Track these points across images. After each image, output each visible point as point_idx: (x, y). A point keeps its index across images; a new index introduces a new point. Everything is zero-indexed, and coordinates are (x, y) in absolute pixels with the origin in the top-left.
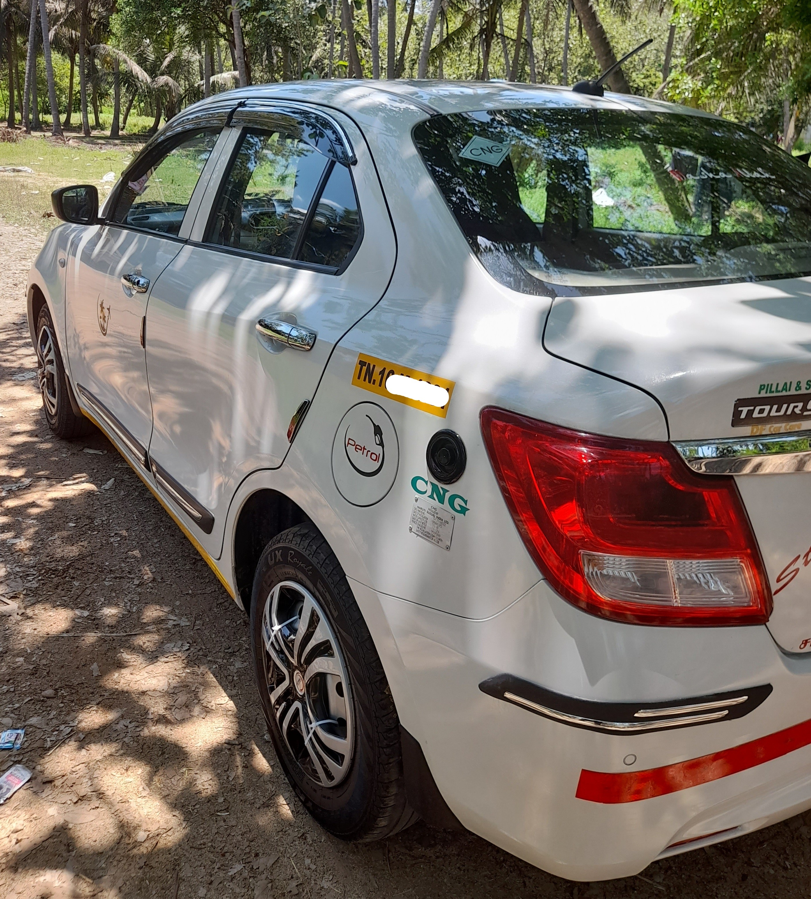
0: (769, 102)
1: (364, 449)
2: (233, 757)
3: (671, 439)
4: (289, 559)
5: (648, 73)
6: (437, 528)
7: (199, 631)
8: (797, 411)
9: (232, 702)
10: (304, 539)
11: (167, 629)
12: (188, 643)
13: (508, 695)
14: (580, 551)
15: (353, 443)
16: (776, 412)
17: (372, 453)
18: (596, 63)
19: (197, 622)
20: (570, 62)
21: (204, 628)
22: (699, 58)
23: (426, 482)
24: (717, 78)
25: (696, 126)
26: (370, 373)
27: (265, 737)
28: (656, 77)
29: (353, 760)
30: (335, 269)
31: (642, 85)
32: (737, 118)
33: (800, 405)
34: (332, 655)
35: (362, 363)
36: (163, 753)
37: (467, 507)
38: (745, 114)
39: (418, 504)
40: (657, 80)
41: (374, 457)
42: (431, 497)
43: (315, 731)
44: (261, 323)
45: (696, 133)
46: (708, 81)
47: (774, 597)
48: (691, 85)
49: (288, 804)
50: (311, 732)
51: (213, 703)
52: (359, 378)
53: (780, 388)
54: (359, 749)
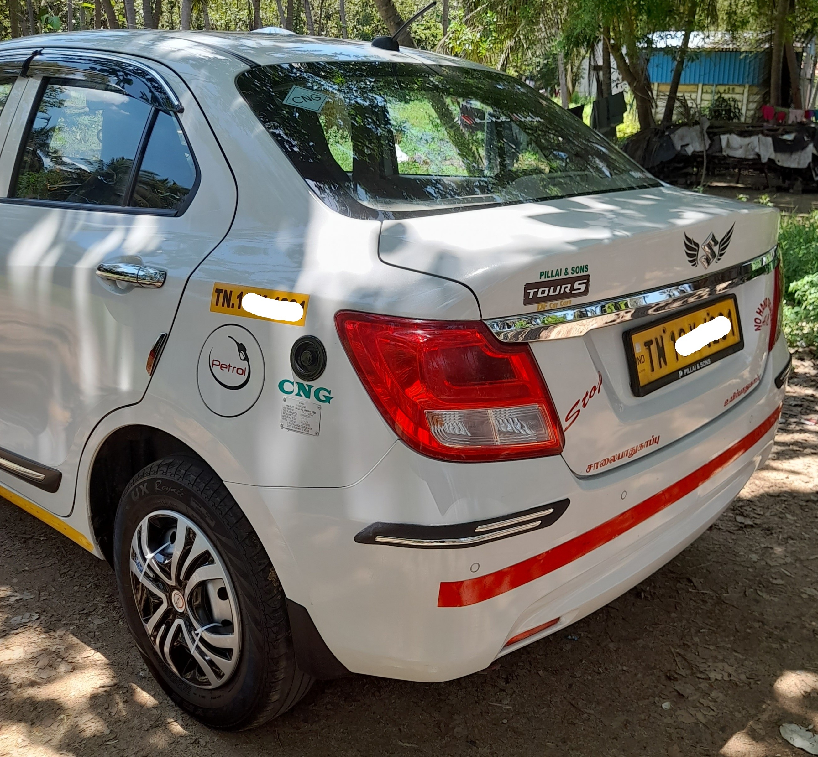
0: (546, 56)
1: (230, 366)
2: (111, 697)
3: (483, 318)
4: (156, 488)
5: (429, 24)
6: (306, 419)
7: (46, 601)
8: (567, 290)
9: (99, 653)
10: (170, 467)
11: (10, 605)
12: (37, 613)
13: (378, 539)
14: (425, 411)
15: (218, 363)
16: (553, 292)
17: (238, 369)
18: (374, 12)
19: (42, 594)
20: (348, 9)
21: (51, 597)
22: (476, 11)
23: (292, 383)
24: (494, 31)
25: (480, 78)
26: (227, 299)
27: (141, 674)
28: (437, 28)
29: (242, 652)
30: (174, 212)
31: (424, 37)
32: (516, 71)
33: (569, 286)
34: (212, 562)
35: (219, 291)
36: (35, 709)
37: (331, 396)
38: (523, 68)
39: (286, 403)
40: (438, 31)
41: (240, 371)
42: (298, 394)
43: (201, 638)
44: (99, 269)
45: (480, 85)
46: (486, 33)
47: (565, 433)
48: (470, 37)
49: (175, 721)
50: (197, 639)
51: (79, 658)
52: (217, 304)
53: (554, 274)
54: (247, 638)
